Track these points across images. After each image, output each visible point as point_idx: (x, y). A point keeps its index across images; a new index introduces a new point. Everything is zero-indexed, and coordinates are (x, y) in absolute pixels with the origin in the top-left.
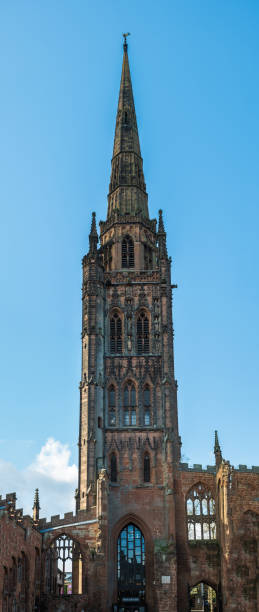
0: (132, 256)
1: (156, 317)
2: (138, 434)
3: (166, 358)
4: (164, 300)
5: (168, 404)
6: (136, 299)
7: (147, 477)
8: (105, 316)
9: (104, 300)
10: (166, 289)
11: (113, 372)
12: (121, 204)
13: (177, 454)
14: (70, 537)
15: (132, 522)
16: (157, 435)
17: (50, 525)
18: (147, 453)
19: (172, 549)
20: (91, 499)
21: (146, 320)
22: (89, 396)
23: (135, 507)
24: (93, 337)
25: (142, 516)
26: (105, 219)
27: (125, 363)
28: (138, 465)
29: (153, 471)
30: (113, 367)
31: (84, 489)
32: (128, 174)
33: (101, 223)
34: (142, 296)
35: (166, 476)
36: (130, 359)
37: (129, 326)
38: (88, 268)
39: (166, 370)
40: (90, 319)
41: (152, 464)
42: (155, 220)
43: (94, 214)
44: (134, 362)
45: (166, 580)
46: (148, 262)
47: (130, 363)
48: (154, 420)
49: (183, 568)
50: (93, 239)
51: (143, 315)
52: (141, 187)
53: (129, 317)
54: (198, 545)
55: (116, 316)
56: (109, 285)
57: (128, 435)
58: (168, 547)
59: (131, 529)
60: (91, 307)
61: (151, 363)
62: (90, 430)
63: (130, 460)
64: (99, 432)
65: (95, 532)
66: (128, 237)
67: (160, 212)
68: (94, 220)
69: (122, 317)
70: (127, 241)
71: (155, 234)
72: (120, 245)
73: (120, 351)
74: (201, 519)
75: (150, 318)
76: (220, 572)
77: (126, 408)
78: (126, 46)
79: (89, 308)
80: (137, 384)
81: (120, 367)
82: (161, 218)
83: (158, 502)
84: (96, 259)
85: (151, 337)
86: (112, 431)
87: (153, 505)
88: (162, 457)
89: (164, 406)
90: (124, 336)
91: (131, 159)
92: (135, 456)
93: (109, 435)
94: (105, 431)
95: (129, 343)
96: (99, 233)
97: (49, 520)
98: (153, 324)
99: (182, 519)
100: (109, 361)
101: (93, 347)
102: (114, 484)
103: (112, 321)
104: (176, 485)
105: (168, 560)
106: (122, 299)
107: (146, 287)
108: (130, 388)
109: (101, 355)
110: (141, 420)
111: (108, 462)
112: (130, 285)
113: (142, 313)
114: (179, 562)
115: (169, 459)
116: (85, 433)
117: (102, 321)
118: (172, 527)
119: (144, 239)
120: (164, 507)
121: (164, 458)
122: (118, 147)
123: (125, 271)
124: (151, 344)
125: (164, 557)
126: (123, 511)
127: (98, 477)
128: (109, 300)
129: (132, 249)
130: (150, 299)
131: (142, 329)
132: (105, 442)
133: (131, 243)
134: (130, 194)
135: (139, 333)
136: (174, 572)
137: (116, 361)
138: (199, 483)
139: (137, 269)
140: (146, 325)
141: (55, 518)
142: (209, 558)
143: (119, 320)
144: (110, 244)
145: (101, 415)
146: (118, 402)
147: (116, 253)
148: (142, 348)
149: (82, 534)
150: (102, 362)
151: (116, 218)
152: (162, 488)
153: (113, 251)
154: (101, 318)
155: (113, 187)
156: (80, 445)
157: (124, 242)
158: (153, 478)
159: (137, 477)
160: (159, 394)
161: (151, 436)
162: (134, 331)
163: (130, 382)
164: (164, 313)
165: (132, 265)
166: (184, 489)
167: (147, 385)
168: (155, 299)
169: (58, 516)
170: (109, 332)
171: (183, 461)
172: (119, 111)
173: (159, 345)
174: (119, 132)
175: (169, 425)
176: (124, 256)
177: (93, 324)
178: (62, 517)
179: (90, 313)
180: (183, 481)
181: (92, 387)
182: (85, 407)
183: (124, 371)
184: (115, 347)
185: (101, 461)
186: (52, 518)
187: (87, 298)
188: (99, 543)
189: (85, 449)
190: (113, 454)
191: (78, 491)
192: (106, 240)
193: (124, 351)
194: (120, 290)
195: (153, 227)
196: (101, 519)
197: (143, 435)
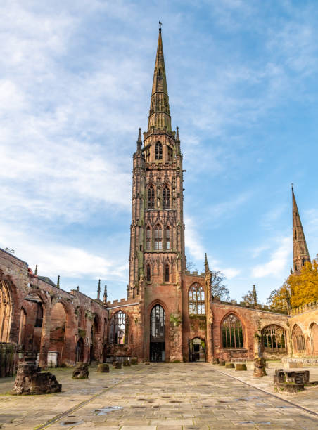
0: (161, 153)
1: (174, 188)
2: (162, 255)
3: (179, 212)
4: (178, 179)
5: (179, 239)
6: (163, 178)
7: (167, 279)
8: (145, 187)
9: (145, 178)
10: (180, 172)
11: (149, 220)
12: (155, 123)
13: (184, 266)
14: (123, 312)
15: (158, 303)
16: (173, 255)
17: (112, 306)
18: (167, 265)
19: (180, 320)
20: (136, 291)
21: (168, 189)
22: (136, 233)
23: (161, 295)
24: (138, 200)
25: (164, 301)
26: (146, 131)
27: (156, 214)
28: (162, 271)
29: (170, 275)
30: (149, 217)
31: (132, 286)
32: (160, 105)
33: (144, 133)
34: (166, 176)
35: (178, 278)
36: (159, 212)
37: (158, 193)
38: (136, 161)
39: (179, 218)
40: (137, 189)
41: (170, 271)
42: (174, 132)
43: (140, 129)
44: (161, 214)
46: (170, 155)
47: (159, 214)
48: (172, 246)
49: (185, 329)
50: (139, 143)
51: (166, 187)
52: (167, 112)
53: (158, 188)
54: (195, 317)
55: (151, 187)
56: (148, 170)
57: (157, 255)
58: (178, 318)
59: (158, 307)
60: (137, 182)
61: (170, 214)
62: (136, 252)
63: (157, 269)
64: (141, 254)
65: (136, 309)
66: (159, 142)
67: (177, 128)
68: (140, 132)
69: (155, 188)
70: (159, 144)
71: (173, 138)
72: (154, 147)
73: (153, 207)
74: (197, 303)
75: (170, 189)
76: (206, 332)
77: (156, 240)
78: (160, 29)
79: (136, 184)
80: (162, 226)
81: (153, 216)
82: (177, 131)
83: (173, 293)
84: (141, 155)
85: (171, 200)
86: (148, 253)
87: (170, 294)
88: (175, 267)
89: (177, 239)
90: (155, 199)
91: (162, 97)
92: (160, 267)
93: (146, 255)
94: (144, 253)
95: (159, 203)
96: (143, 139)
97: (112, 303)
98: (172, 192)
99: (185, 300)
100: (147, 214)
101: (138, 206)
102: (148, 282)
103: (149, 190)
104: (182, 283)
105: (178, 326)
106: (155, 178)
107: (168, 172)
108: (158, 228)
109: (142, 210)
110: (165, 246)
111: (145, 270)
112: (159, 170)
113: (166, 185)
114: (183, 327)
115: (180, 269)
116: (133, 254)
117: (143, 190)
118: (180, 307)
119: (168, 144)
120: (176, 296)
121: (177, 269)
122: (155, 89)
123: (157, 162)
124: (171, 203)
125: (175, 324)
126: (153, 298)
127: (139, 279)
128: (148, 178)
129: (161, 149)
130: (170, 178)
131: (166, 197)
132: (144, 259)
133: (161, 145)
134: (162, 117)
135: (164, 198)
136: (180, 332)
137: (151, 214)
138: (196, 282)
139: (163, 161)
140: (168, 192)
142: (200, 324)
143: (153, 190)
144: (149, 146)
145: (142, 244)
146: (150, 236)
147: (152, 150)
148: (165, 206)
149: (130, 311)
150: (142, 213)
151: (153, 131)
152: (175, 285)
153: (150, 150)
154: (143, 189)
155: (151, 112)
156: (130, 260)
157: (157, 145)
158: (170, 280)
159: (161, 279)
160: (175, 232)
161: (170, 256)
162: (162, 196)
163: (158, 225)
164: (178, 186)
165: (161, 158)
166: (187, 285)
167: (168, 227)
168: (173, 178)
169: (117, 301)
170: (147, 196)
172: (156, 68)
173: (175, 204)
174: (155, 80)
175: (180, 249)
176: (157, 153)
177: (138, 192)
178: (119, 301)
179: (137, 186)
180: (187, 281)
181: (137, 228)
182: (133, 240)
183: (155, 219)
184: (151, 205)
185: (141, 270)
186: (114, 301)
187: (135, 177)
188: (139, 316)
189: (133, 262)
190: (149, 265)
191: (129, 286)
192: (147, 143)
193: (155, 207)
194: (154, 173)
195: (174, 136)
196: (141, 302)
197: (165, 255)
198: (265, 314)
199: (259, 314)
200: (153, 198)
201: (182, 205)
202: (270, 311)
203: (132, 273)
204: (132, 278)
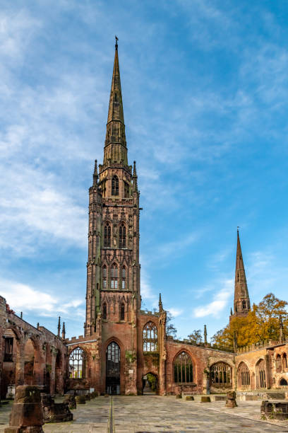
0: (117, 188)
1: (130, 227)
2: (118, 294)
3: (135, 252)
4: (135, 217)
5: (135, 278)
6: (119, 215)
7: (122, 318)
8: (102, 224)
9: (101, 215)
10: (137, 210)
11: (105, 258)
12: (112, 155)
13: (138, 305)
14: (81, 348)
15: (114, 341)
16: (128, 294)
17: (71, 342)
18: (123, 304)
19: (134, 356)
20: (93, 329)
21: (125, 228)
22: (92, 272)
23: (116, 333)
24: (95, 237)
25: (119, 338)
26: (102, 163)
27: (112, 253)
28: (118, 310)
29: (126, 314)
30: (106, 255)
31: (89, 323)
32: (116, 136)
33: (100, 165)
34: (123, 214)
35: (133, 317)
36: (115, 250)
37: (115, 231)
38: (92, 195)
39: (135, 258)
40: (93, 226)
41: (126, 310)
42: (131, 166)
43: (96, 161)
44: (117, 253)
45: (131, 372)
46: (127, 191)
47: (115, 253)
48: (127, 285)
49: (139, 366)
50: (96, 177)
51: (123, 225)
52: (124, 144)
53: (115, 226)
54: (148, 354)
55: (108, 224)
56: (104, 206)
57: (113, 294)
59: (113, 345)
60: (94, 219)
61: (126, 254)
62: (93, 290)
63: (114, 308)
64: (98, 292)
65: (94, 346)
66: (115, 176)
67: (135, 162)
68: (96, 165)
69: (111, 225)
70: (115, 178)
71: (130, 173)
72: (111, 181)
73: (109, 245)
74: (151, 341)
75: (127, 227)
76: (159, 368)
77: (112, 279)
78: (117, 46)
79: (93, 220)
80: (119, 265)
81: (110, 255)
82: (135, 166)
83: (129, 331)
84: (97, 190)
85: (127, 238)
86: (104, 291)
87: (126, 332)
88: (131, 306)
89: (133, 279)
90: (112, 237)
91: (118, 126)
92: (117, 305)
93: (103, 294)
94: (101, 291)
95: (115, 241)
96: (98, 173)
97: (70, 340)
98: (129, 231)
99: (140, 340)
100: (103, 252)
101: (95, 243)
102: (105, 320)
103: (106, 227)
104: (138, 322)
105: (133, 362)
106: (112, 215)
107: (125, 209)
108: (114, 267)
109: (99, 248)
110: (120, 285)
111: (102, 308)
112: (116, 207)
113: (122, 223)
114: (138, 363)
115: (135, 308)
116: (90, 292)
117: (99, 228)
118: (135, 345)
119: (125, 179)
120: (132, 334)
121: (132, 308)
122: (111, 116)
123: (114, 198)
124: (127, 242)
125: (130, 360)
126: (109, 335)
127: (96, 317)
128: (104, 215)
129: (117, 185)
130: (127, 216)
131: (122, 235)
132: (100, 297)
133: (117, 180)
134: (119, 148)
135: (120, 236)
136: (135, 368)
137: (107, 252)
138: (150, 321)
139: (120, 197)
140: (125, 231)
141: (74, 338)
142: (153, 361)
143: (110, 227)
144: (105, 180)
145: (99, 282)
146: (107, 275)
147: (108, 184)
148: (122, 245)
149: (88, 347)
150: (99, 251)
151: (109, 164)
152: (130, 324)
153: (106, 184)
154: (99, 226)
155: (107, 143)
156: (87, 298)
157: (113, 179)
158: (126, 319)
159: (117, 317)
160: (130, 272)
161: (126, 295)
162: (118, 234)
163: (115, 264)
164: (135, 225)
165: (117, 194)
166: (142, 324)
167: (124, 266)
168: (130, 216)
169: (75, 338)
170: (103, 234)
171: (142, 309)
172: (112, 92)
173: (131, 243)
174: (112, 106)
175: (135, 289)
176: (113, 188)
177: (95, 229)
178: (77, 338)
179: (93, 223)
180: (141, 320)
181: (94, 266)
182: (90, 278)
183: (111, 257)
184: (107, 243)
185: (98, 308)
186: (72, 338)
187: (91, 213)
188: (97, 352)
189: (89, 301)
190: (105, 304)
191: (86, 324)
192: (102, 177)
193: (112, 245)
194: (111, 209)
195: (130, 171)
196: (99, 339)
197: (121, 294)
198: (215, 352)
199: (209, 352)
200: (109, 236)
201: (138, 244)
202: (219, 349)
203: (89, 311)
204: (89, 316)
